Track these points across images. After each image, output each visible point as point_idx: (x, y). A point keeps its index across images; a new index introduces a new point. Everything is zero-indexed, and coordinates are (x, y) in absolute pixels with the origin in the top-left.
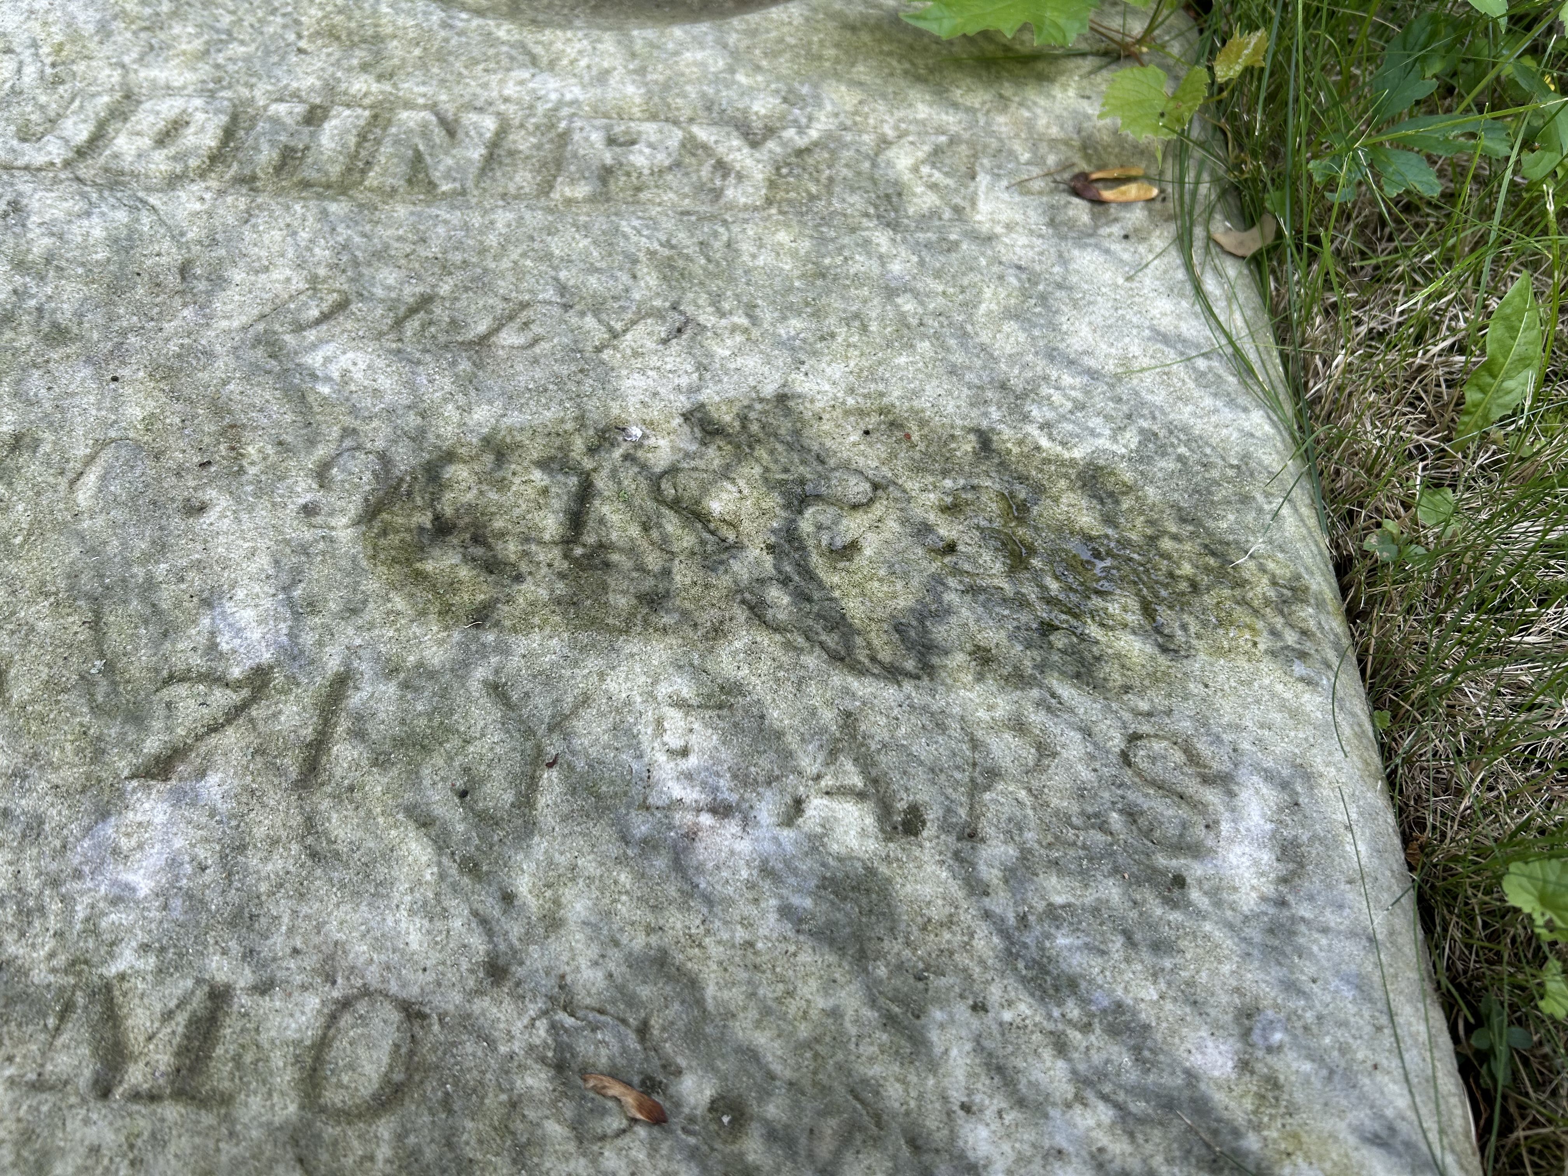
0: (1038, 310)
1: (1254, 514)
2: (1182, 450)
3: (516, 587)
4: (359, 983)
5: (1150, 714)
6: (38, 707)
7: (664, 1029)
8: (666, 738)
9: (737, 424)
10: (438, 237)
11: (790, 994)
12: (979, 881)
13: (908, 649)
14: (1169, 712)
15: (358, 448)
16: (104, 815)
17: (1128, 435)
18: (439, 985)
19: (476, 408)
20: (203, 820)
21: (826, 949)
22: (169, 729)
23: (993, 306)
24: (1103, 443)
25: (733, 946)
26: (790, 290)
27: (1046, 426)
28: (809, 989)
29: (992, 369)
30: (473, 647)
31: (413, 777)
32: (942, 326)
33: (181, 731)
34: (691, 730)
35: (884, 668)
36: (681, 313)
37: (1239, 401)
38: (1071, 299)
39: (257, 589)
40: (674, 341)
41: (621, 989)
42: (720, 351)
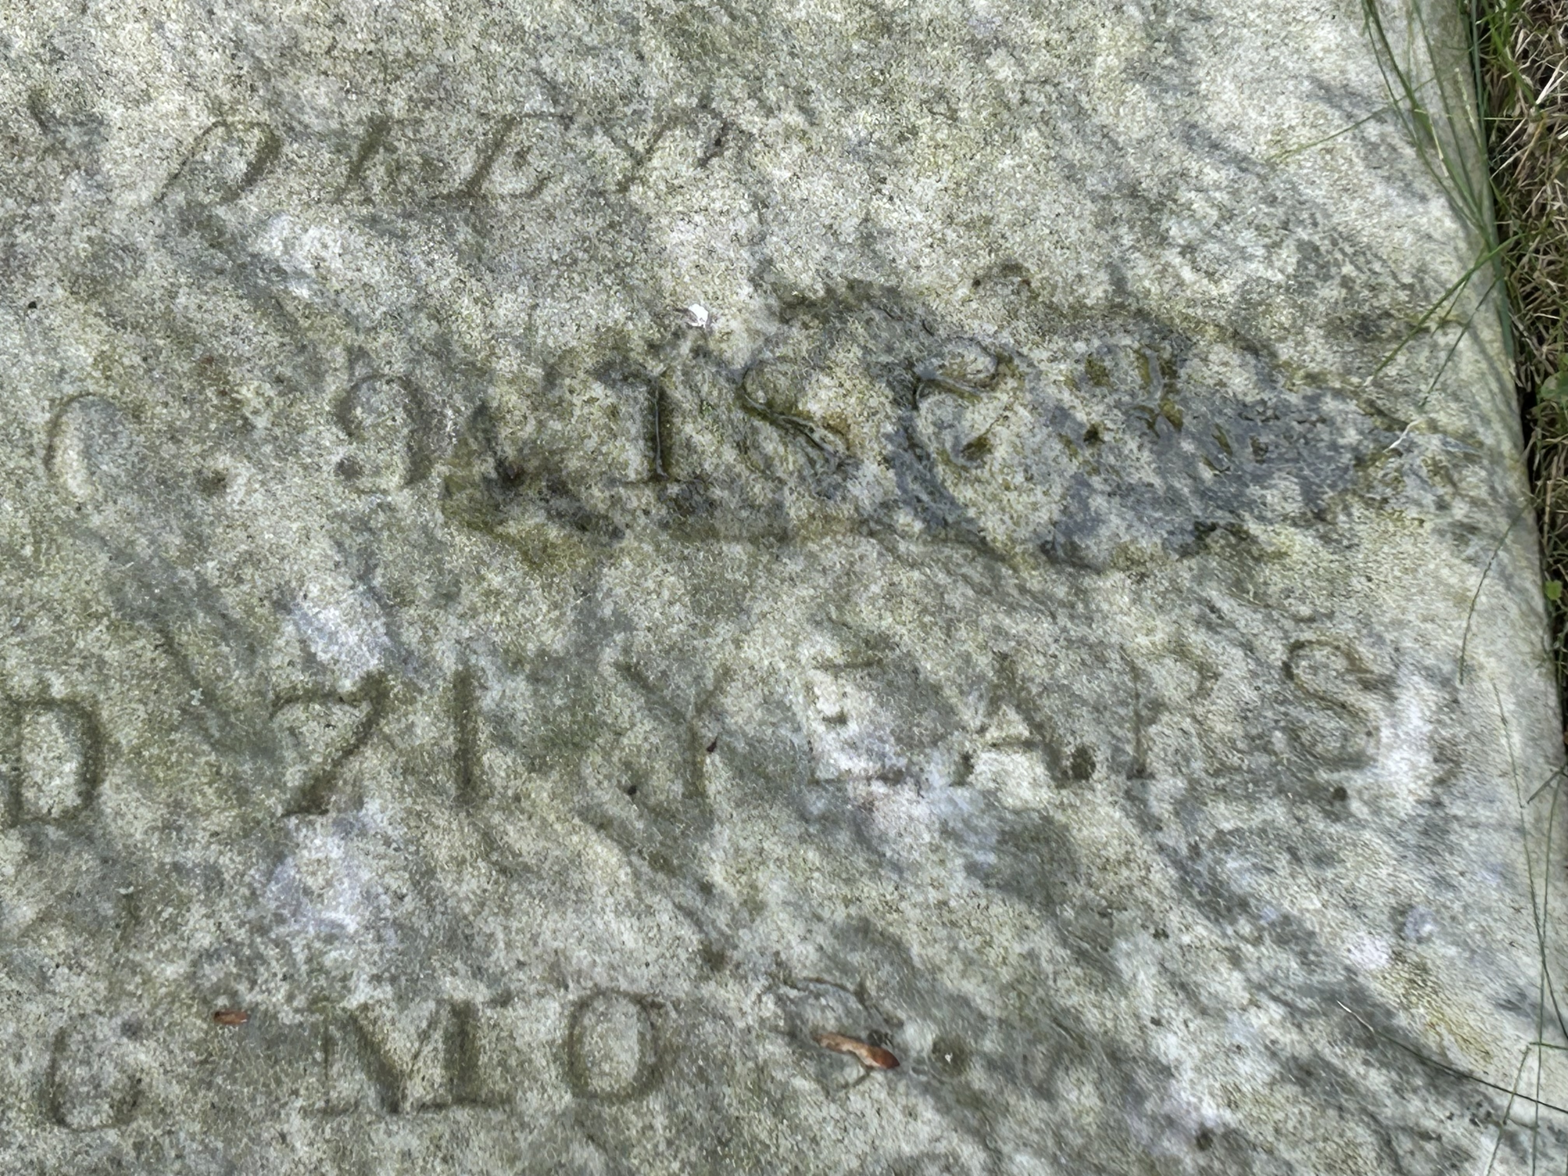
1: (1426, 353)
2: (1348, 269)
3: (617, 546)
4: (590, 984)
5: (1311, 620)
6: (155, 751)
7: (879, 989)
8: (819, 705)
9: (819, 287)
11: (989, 944)
12: (1151, 817)
13: (1058, 572)
14: (1331, 616)
15: (375, 376)
16: (279, 858)
17: (1284, 253)
18: (665, 976)
19: (498, 301)
20: (381, 849)
21: (1015, 899)
22: (305, 758)
24: (1255, 268)
25: (928, 907)
26: (847, 58)
27: (1188, 250)
28: (1005, 938)
29: (1118, 168)
30: (593, 625)
31: (575, 779)
32: (1050, 102)
33: (317, 759)
35: (1034, 597)
36: (717, 115)
37: (1416, 185)
39: (330, 582)
40: (715, 161)
41: (833, 958)
42: (776, 173)
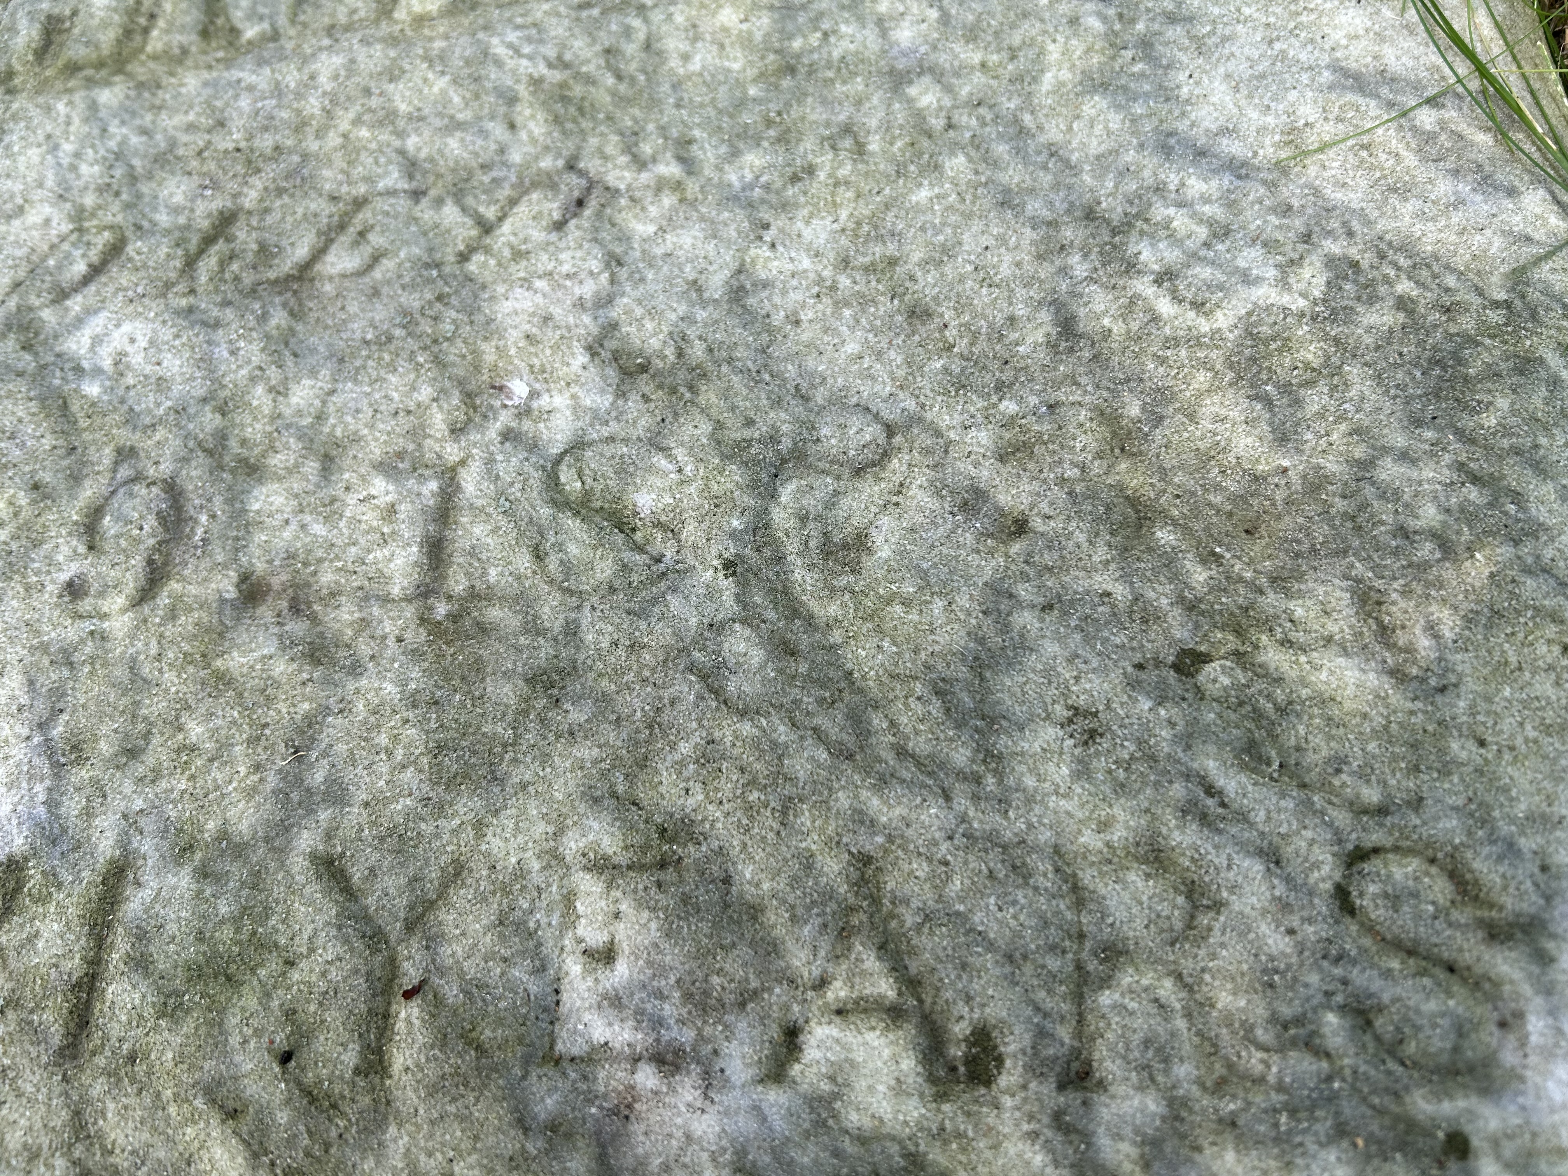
0: (1138, 67)
1: (1543, 392)
2: (1404, 287)
3: (353, 684)
8: (580, 931)
9: (670, 352)
10: (241, 115)
12: (1099, 1168)
13: (958, 727)
14: (1418, 803)
15: (137, 478)
17: (1306, 273)
19: (294, 387)
23: (1065, 75)
24: (1265, 293)
26: (741, 104)
27: (1166, 277)
29: (1069, 188)
30: (295, 796)
31: (216, 1031)
32: (983, 124)
34: (617, 915)
35: (919, 764)
36: (582, 173)
37: (1499, 177)
38: (1192, 38)
39: (7, 731)
40: (572, 223)
42: (640, 228)
